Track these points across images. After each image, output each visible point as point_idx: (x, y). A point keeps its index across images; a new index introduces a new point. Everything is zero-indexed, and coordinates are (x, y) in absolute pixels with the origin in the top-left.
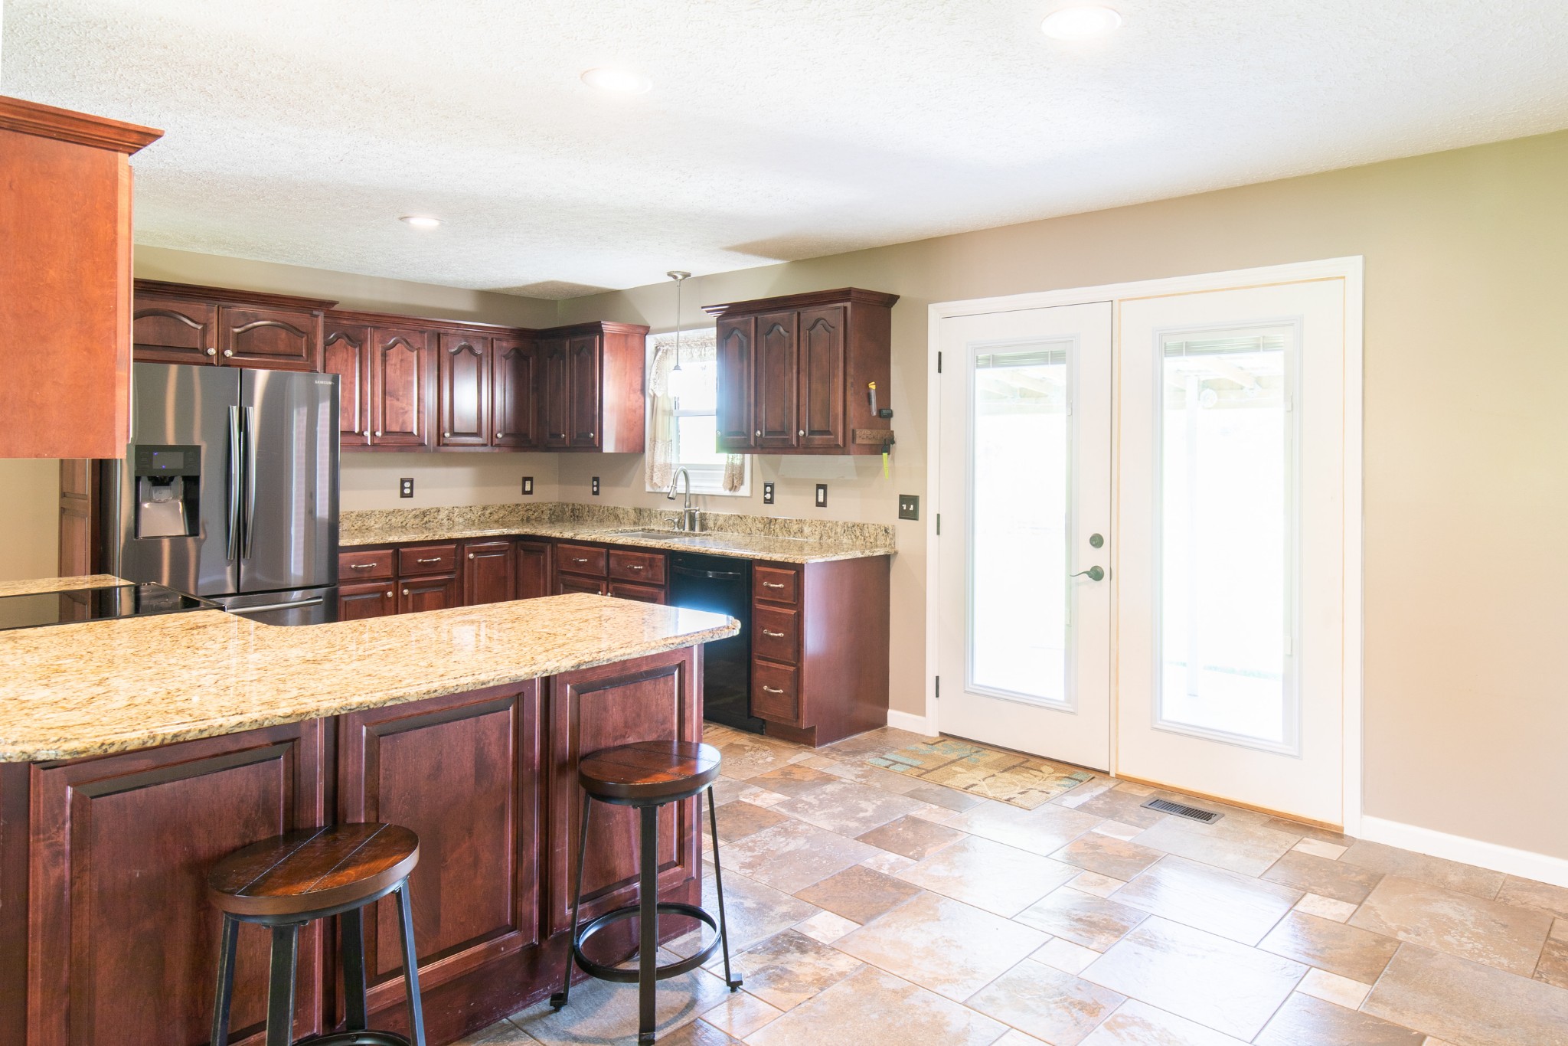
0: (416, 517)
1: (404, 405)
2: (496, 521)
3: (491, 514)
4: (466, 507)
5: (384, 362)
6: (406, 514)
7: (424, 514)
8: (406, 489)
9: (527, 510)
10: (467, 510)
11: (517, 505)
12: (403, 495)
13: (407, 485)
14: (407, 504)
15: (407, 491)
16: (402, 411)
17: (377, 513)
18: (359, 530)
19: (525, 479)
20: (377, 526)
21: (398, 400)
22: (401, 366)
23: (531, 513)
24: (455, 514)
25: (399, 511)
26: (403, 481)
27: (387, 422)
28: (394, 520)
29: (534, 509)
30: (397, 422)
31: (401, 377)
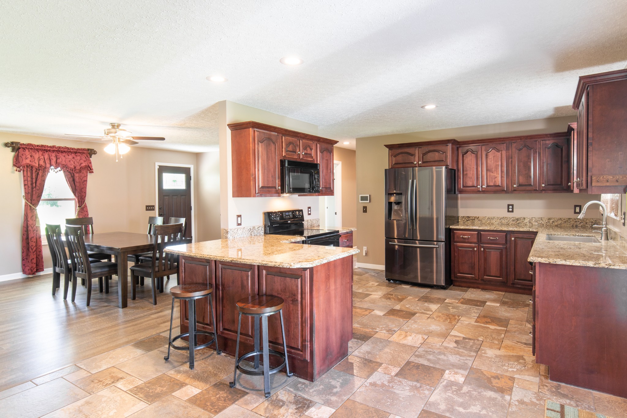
0: (513, 220)
1: (495, 175)
2: (557, 226)
3: (553, 222)
4: (539, 218)
5: (487, 158)
6: (509, 219)
7: (517, 219)
8: (510, 208)
9: (576, 222)
10: (540, 219)
11: (569, 219)
12: (509, 211)
13: (511, 207)
14: (510, 215)
15: (510, 210)
16: (494, 177)
17: (496, 218)
18: (489, 224)
19: (576, 206)
20: (496, 223)
21: (492, 173)
22: (494, 159)
23: (579, 223)
24: (533, 221)
25: (506, 218)
26: (509, 205)
27: (488, 182)
28: (503, 221)
29: (580, 221)
30: (492, 181)
31: (494, 163)
